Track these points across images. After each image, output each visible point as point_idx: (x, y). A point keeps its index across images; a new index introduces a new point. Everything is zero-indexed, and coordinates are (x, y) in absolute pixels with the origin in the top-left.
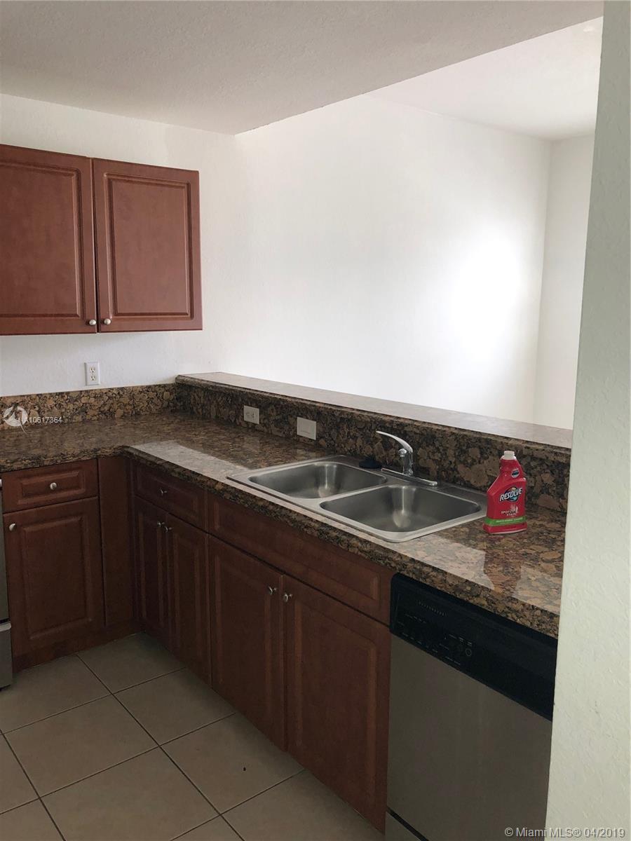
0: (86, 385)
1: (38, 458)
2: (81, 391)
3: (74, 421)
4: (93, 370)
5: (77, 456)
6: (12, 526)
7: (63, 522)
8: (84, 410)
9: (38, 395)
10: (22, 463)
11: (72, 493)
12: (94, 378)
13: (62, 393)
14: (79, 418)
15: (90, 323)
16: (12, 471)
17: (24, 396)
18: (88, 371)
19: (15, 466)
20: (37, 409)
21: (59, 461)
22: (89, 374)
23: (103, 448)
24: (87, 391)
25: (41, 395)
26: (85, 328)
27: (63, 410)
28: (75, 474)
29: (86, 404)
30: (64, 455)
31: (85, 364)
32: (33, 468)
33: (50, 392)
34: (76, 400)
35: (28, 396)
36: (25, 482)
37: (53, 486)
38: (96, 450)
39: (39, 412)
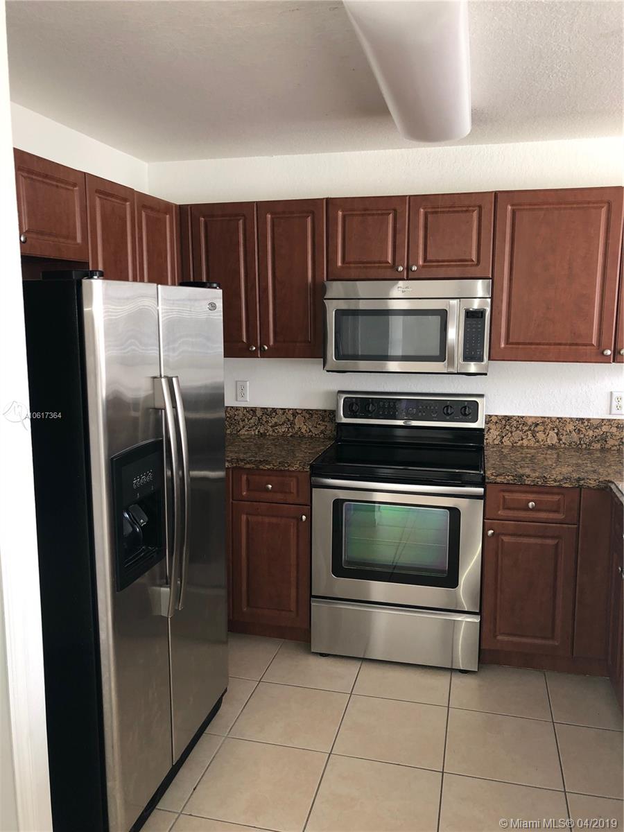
0: (610, 414)
1: (521, 476)
2: (603, 420)
3: (592, 448)
4: (619, 399)
5: (559, 481)
6: (490, 532)
7: (539, 541)
8: (604, 438)
9: (558, 418)
10: (505, 478)
11: (552, 516)
12: (619, 408)
13: (583, 419)
14: (598, 446)
15: (605, 353)
16: (495, 483)
17: (545, 418)
18: (613, 400)
19: (499, 480)
20: (556, 431)
21: (540, 483)
22: (615, 403)
23: (588, 479)
24: (609, 420)
25: (561, 418)
26: (600, 358)
27: (582, 436)
28: (556, 498)
29: (607, 432)
30: (546, 478)
31: (611, 393)
32: (514, 484)
33: (572, 417)
34: (596, 428)
35: (548, 418)
36: (507, 495)
37: (532, 505)
38: (579, 480)
39: (557, 434)
